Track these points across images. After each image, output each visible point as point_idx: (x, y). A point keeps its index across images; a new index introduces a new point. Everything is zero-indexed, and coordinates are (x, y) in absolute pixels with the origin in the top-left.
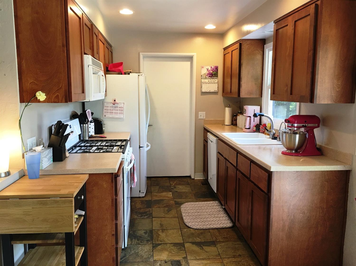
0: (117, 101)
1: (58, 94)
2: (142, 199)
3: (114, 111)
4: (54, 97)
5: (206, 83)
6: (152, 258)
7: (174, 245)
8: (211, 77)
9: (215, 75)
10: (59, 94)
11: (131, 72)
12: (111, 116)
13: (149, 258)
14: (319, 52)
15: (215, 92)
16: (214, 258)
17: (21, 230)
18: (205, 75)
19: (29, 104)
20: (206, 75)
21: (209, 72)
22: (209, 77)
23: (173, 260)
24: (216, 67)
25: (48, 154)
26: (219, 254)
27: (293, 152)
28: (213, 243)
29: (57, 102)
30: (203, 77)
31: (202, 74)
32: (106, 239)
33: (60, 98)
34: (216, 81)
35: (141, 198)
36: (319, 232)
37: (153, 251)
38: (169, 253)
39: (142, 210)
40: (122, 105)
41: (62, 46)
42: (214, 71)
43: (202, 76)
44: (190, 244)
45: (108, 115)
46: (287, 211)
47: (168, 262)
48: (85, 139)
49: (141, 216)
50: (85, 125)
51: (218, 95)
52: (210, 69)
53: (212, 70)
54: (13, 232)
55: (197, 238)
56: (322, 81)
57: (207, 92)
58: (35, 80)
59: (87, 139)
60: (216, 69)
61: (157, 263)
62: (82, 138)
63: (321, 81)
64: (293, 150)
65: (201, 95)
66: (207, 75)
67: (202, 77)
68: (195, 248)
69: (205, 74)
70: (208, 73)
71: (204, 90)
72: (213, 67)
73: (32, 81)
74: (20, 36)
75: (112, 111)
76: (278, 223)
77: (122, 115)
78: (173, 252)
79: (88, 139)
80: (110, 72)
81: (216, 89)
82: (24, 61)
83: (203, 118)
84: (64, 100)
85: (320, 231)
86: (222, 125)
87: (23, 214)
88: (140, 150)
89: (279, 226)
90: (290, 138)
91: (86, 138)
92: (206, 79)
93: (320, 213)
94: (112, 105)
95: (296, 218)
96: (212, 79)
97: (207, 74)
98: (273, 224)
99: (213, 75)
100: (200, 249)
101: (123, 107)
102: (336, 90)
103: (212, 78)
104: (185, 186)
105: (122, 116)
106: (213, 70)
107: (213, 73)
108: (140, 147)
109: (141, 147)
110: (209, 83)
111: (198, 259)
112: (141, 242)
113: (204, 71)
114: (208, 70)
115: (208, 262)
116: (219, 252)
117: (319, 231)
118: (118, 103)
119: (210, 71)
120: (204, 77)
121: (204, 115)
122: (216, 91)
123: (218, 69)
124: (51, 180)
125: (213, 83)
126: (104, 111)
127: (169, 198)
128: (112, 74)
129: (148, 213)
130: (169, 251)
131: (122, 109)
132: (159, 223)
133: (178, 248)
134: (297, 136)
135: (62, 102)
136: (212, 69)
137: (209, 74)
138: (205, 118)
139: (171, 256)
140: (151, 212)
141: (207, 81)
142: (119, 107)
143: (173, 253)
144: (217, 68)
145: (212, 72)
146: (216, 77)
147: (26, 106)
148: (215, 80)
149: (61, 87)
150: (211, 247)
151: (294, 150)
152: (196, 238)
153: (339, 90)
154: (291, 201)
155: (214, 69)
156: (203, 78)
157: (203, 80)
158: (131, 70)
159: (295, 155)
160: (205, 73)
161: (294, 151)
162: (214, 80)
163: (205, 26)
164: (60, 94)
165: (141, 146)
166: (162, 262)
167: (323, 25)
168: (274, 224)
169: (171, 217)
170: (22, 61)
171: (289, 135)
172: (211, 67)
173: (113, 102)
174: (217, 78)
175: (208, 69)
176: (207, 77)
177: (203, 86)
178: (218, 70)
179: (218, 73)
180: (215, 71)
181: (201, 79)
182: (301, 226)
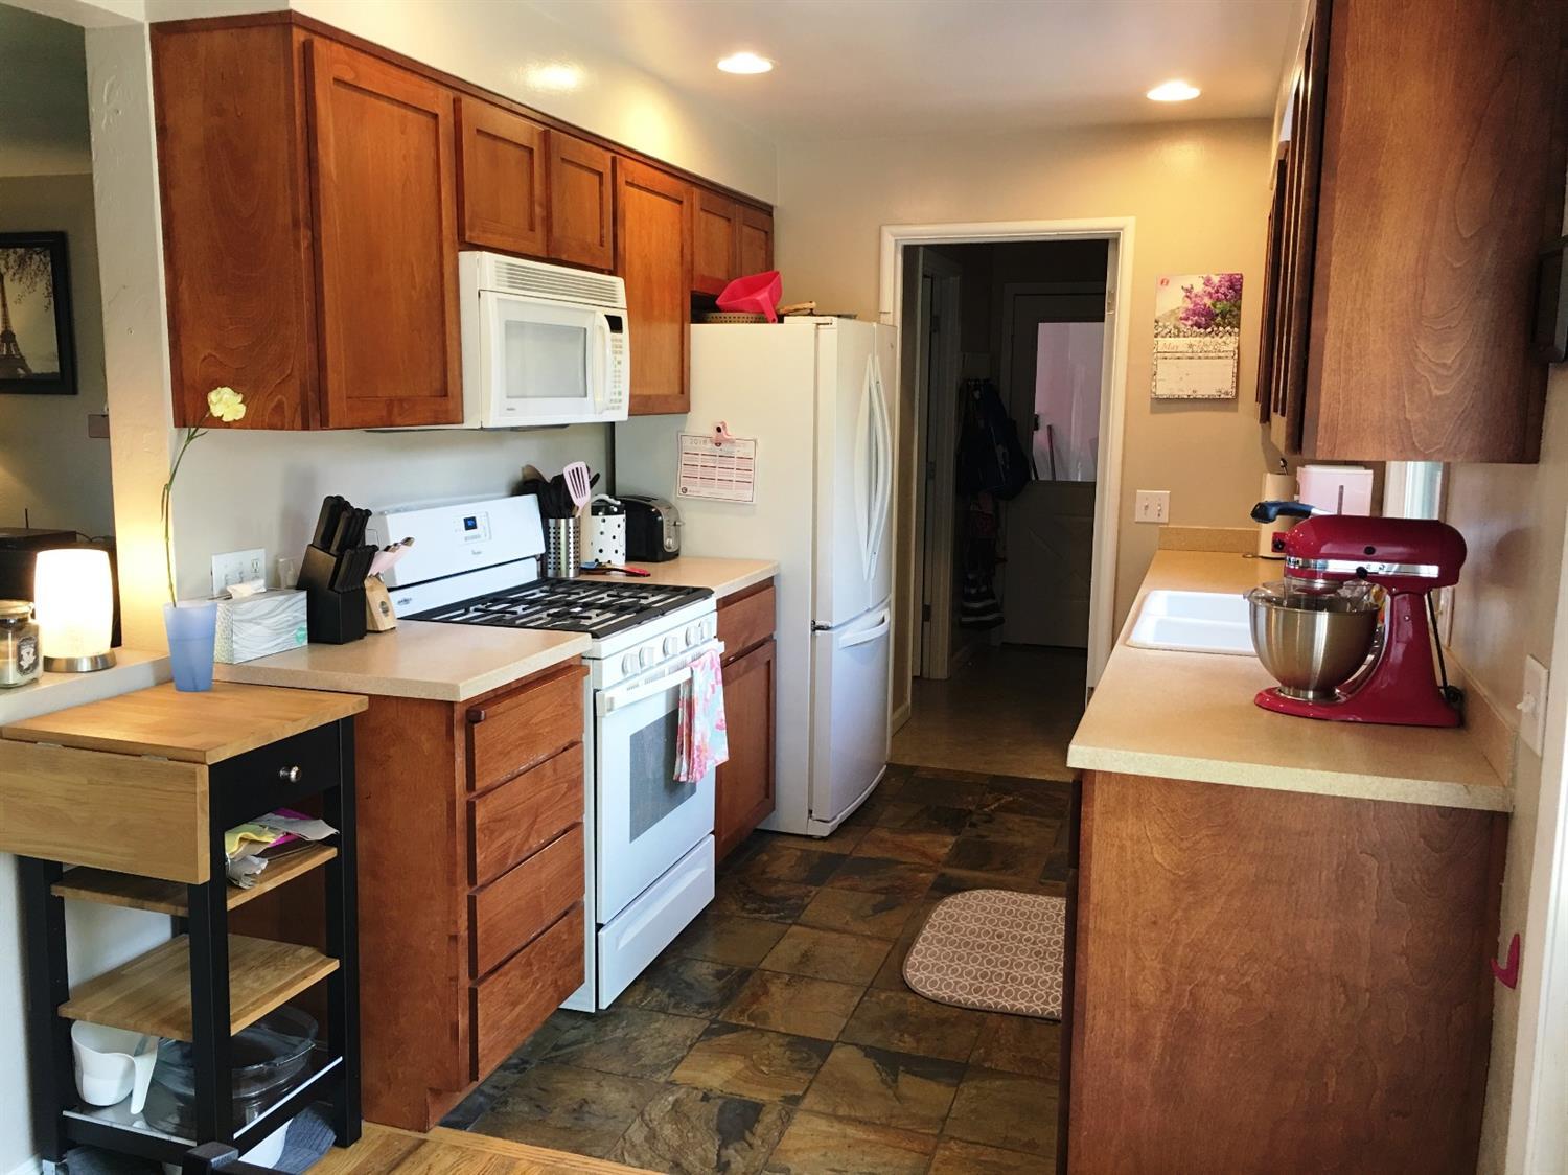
0: (731, 432)
1: (280, 397)
2: (814, 846)
3: (717, 473)
4: (269, 410)
5: (1178, 356)
6: (670, 1070)
7: (790, 1044)
8: (1206, 329)
9: (1224, 317)
10: (285, 400)
11: (814, 312)
12: (705, 492)
13: (657, 1068)
14: (1333, 199)
15: (1222, 396)
16: (910, 1127)
17: (60, 849)
18: (1172, 319)
19: (201, 430)
20: (1181, 319)
21: (1196, 305)
22: (1195, 328)
23: (741, 1095)
24: (1231, 281)
25: (268, 613)
26: (944, 1120)
27: (1306, 698)
28: (954, 1071)
29: (279, 424)
30: (1165, 327)
31: (1158, 314)
32: (432, 948)
33: (288, 413)
34: (1229, 343)
35: (815, 839)
36: (1330, 1101)
37: (691, 1047)
38: (747, 1068)
39: (780, 887)
40: (747, 451)
41: (291, 225)
42: (1218, 300)
43: (1161, 324)
44: (858, 1054)
45: (697, 489)
46: (1159, 966)
47: (715, 1098)
48: (564, 576)
49: (755, 911)
50: (563, 521)
51: (1236, 410)
52: (1199, 287)
53: (1210, 293)
54: (43, 854)
55: (906, 1036)
56: (1349, 346)
57: (1180, 400)
58: (216, 349)
59: (571, 574)
60: (1231, 287)
61: (672, 1093)
62: (550, 573)
63: (1340, 348)
64: (1307, 689)
65: (1153, 411)
66: (1187, 319)
67: (1160, 330)
68: (865, 1072)
69: (1173, 312)
70: (1191, 306)
71: (1163, 391)
72: (1216, 280)
73: (208, 352)
74: (174, 194)
75: (708, 473)
76: (1114, 1015)
77: (748, 489)
78: (764, 1069)
79: (576, 576)
80: (720, 311)
81: (1227, 385)
82: (184, 282)
83: (1156, 519)
84: (298, 421)
85: (1334, 1099)
86: (1244, 557)
87: (66, 799)
88: (813, 637)
89: (1117, 1030)
90: (1288, 628)
91: (567, 574)
92: (1178, 336)
93: (1333, 1010)
94: (710, 446)
95: (1208, 1010)
96: (1208, 338)
97: (1184, 315)
98: (1089, 1015)
99: (1213, 319)
100: (884, 1081)
101: (752, 456)
102: (1430, 390)
103: (1209, 330)
104: (1038, 819)
105: (747, 495)
106: (1217, 291)
107: (1215, 307)
108: (815, 628)
109: (820, 628)
110: (1190, 355)
111: (840, 1119)
112: (676, 1006)
113: (1173, 301)
114: (1192, 295)
115: (872, 1137)
116: (950, 1109)
117: (1330, 1095)
118: (732, 442)
119: (1198, 300)
120: (1171, 327)
121: (1160, 505)
122: (1227, 394)
123: (1241, 289)
124: (224, 700)
125: (1211, 355)
126: (684, 470)
127: (924, 861)
128: (734, 322)
129: (793, 901)
130: (752, 1060)
131: (746, 465)
132: (804, 947)
133: (796, 1057)
134: (1323, 619)
135: (293, 429)
136: (1209, 289)
137: (1194, 313)
138: (1166, 520)
139: (745, 1082)
140: (807, 900)
141: (1181, 343)
142: (736, 454)
143: (762, 1072)
144: (1235, 285)
145: (1208, 302)
146: (1229, 328)
147: (190, 438)
148: (1225, 342)
149: (289, 372)
150: (933, 1085)
151: (1314, 690)
152: (902, 1035)
153: (1447, 392)
154: (1177, 922)
155: (1220, 287)
156: (1163, 333)
157: (1164, 343)
158: (814, 305)
159: (1317, 713)
160: (1174, 308)
161: (1311, 695)
162: (1220, 341)
163: (1146, 89)
164: (287, 399)
165: (818, 623)
166: (695, 1092)
167: (1352, 63)
168: (1094, 1018)
169: (868, 936)
170: (181, 283)
171: (1281, 613)
172: (1208, 282)
173: (713, 433)
174: (1236, 330)
175: (1189, 291)
176: (1182, 328)
177: (1164, 368)
178: (1241, 295)
179: (1239, 308)
180: (1226, 295)
181: (1156, 336)
182: (1232, 1055)
